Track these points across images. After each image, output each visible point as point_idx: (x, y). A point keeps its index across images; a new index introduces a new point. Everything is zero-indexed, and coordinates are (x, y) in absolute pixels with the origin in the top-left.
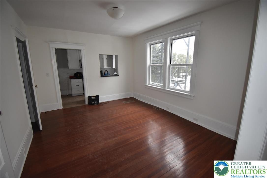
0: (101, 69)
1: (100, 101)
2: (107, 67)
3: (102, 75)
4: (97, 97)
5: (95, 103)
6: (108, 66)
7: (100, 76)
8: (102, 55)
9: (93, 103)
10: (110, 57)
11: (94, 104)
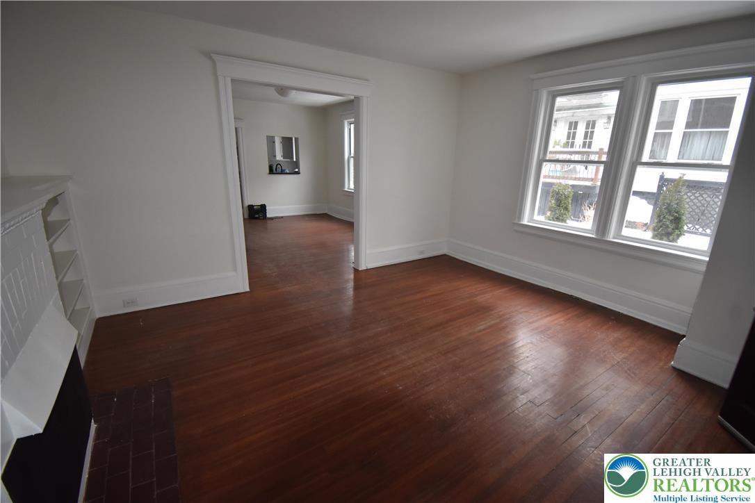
0: (269, 161)
1: (269, 215)
2: (282, 159)
3: (271, 171)
4: (263, 207)
5: (259, 217)
6: (284, 157)
7: (268, 171)
8: (273, 137)
9: (257, 216)
10: (287, 142)
11: (257, 218)
